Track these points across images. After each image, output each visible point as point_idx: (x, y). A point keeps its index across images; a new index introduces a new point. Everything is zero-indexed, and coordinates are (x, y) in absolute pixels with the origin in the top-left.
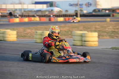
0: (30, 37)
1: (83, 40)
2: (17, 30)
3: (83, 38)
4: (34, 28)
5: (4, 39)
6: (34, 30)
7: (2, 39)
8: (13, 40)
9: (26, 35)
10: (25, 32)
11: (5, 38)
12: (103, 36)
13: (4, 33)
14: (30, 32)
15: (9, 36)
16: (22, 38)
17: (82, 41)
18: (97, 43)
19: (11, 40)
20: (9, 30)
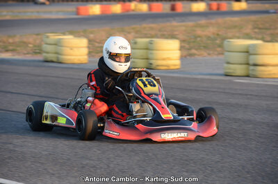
1: (251, 62)
2: (92, 36)
3: (252, 57)
4: (133, 29)
5: (58, 58)
6: (133, 34)
7: (51, 57)
8: (79, 60)
11: (60, 56)
13: (57, 44)
15: (71, 52)
16: (100, 54)
17: (248, 64)
19: (76, 61)
20: (71, 37)
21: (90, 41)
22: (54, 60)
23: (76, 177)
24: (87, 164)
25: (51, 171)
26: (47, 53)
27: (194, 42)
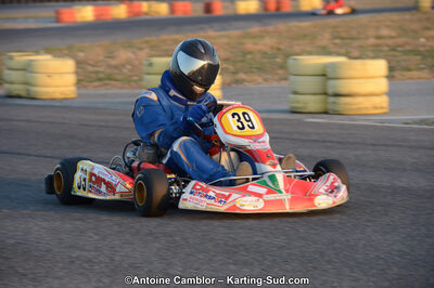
0: (128, 80)
1: (330, 91)
2: (81, 54)
3: (331, 82)
4: (147, 42)
5: (28, 90)
6: (146, 50)
7: (18, 89)
8: (61, 93)
9: (116, 71)
10: (113, 62)
11: (31, 88)
12: (409, 70)
13: (27, 68)
14: (129, 62)
15: (49, 81)
16: (96, 84)
17: (325, 94)
18: (383, 102)
19: (58, 96)
20: (48, 57)
21: (79, 63)
22: (23, 93)
23: (60, 278)
24: (78, 258)
25: (21, 271)
26: (12, 83)
27: (242, 61)
